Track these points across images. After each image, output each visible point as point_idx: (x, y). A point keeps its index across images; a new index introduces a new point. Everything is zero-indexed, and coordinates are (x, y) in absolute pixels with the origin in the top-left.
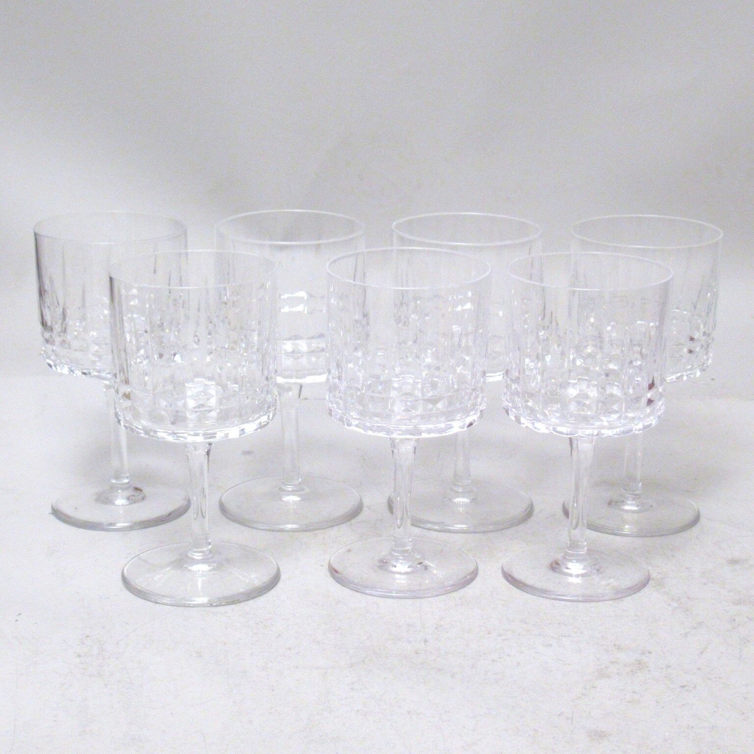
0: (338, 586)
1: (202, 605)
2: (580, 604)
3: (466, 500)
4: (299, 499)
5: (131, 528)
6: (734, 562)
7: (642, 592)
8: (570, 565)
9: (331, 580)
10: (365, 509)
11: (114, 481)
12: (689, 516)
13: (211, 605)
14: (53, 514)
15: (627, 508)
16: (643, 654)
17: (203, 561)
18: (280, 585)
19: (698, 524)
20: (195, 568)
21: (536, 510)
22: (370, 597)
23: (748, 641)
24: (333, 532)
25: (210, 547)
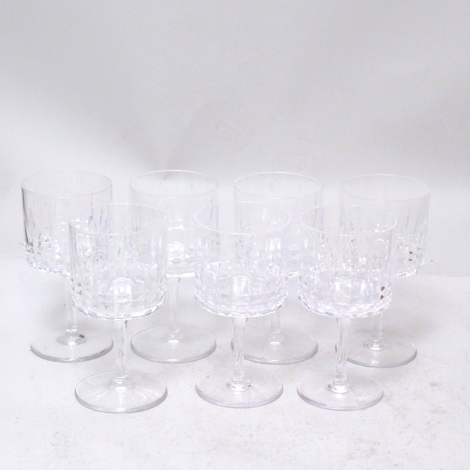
0: (201, 399)
1: (122, 413)
2: (342, 412)
3: (278, 343)
4: (178, 342)
5: (78, 360)
6: (433, 385)
7: (377, 405)
8: (337, 387)
9: (197, 395)
10: (217, 348)
11: (68, 330)
12: (411, 354)
13: (128, 413)
14: (31, 351)
15: (373, 349)
16: (375, 444)
17: (122, 385)
18: (167, 399)
19: (416, 359)
20: (118, 388)
21: (320, 349)
22: (220, 407)
23: (436, 437)
24: (198, 363)
25: (126, 376)
